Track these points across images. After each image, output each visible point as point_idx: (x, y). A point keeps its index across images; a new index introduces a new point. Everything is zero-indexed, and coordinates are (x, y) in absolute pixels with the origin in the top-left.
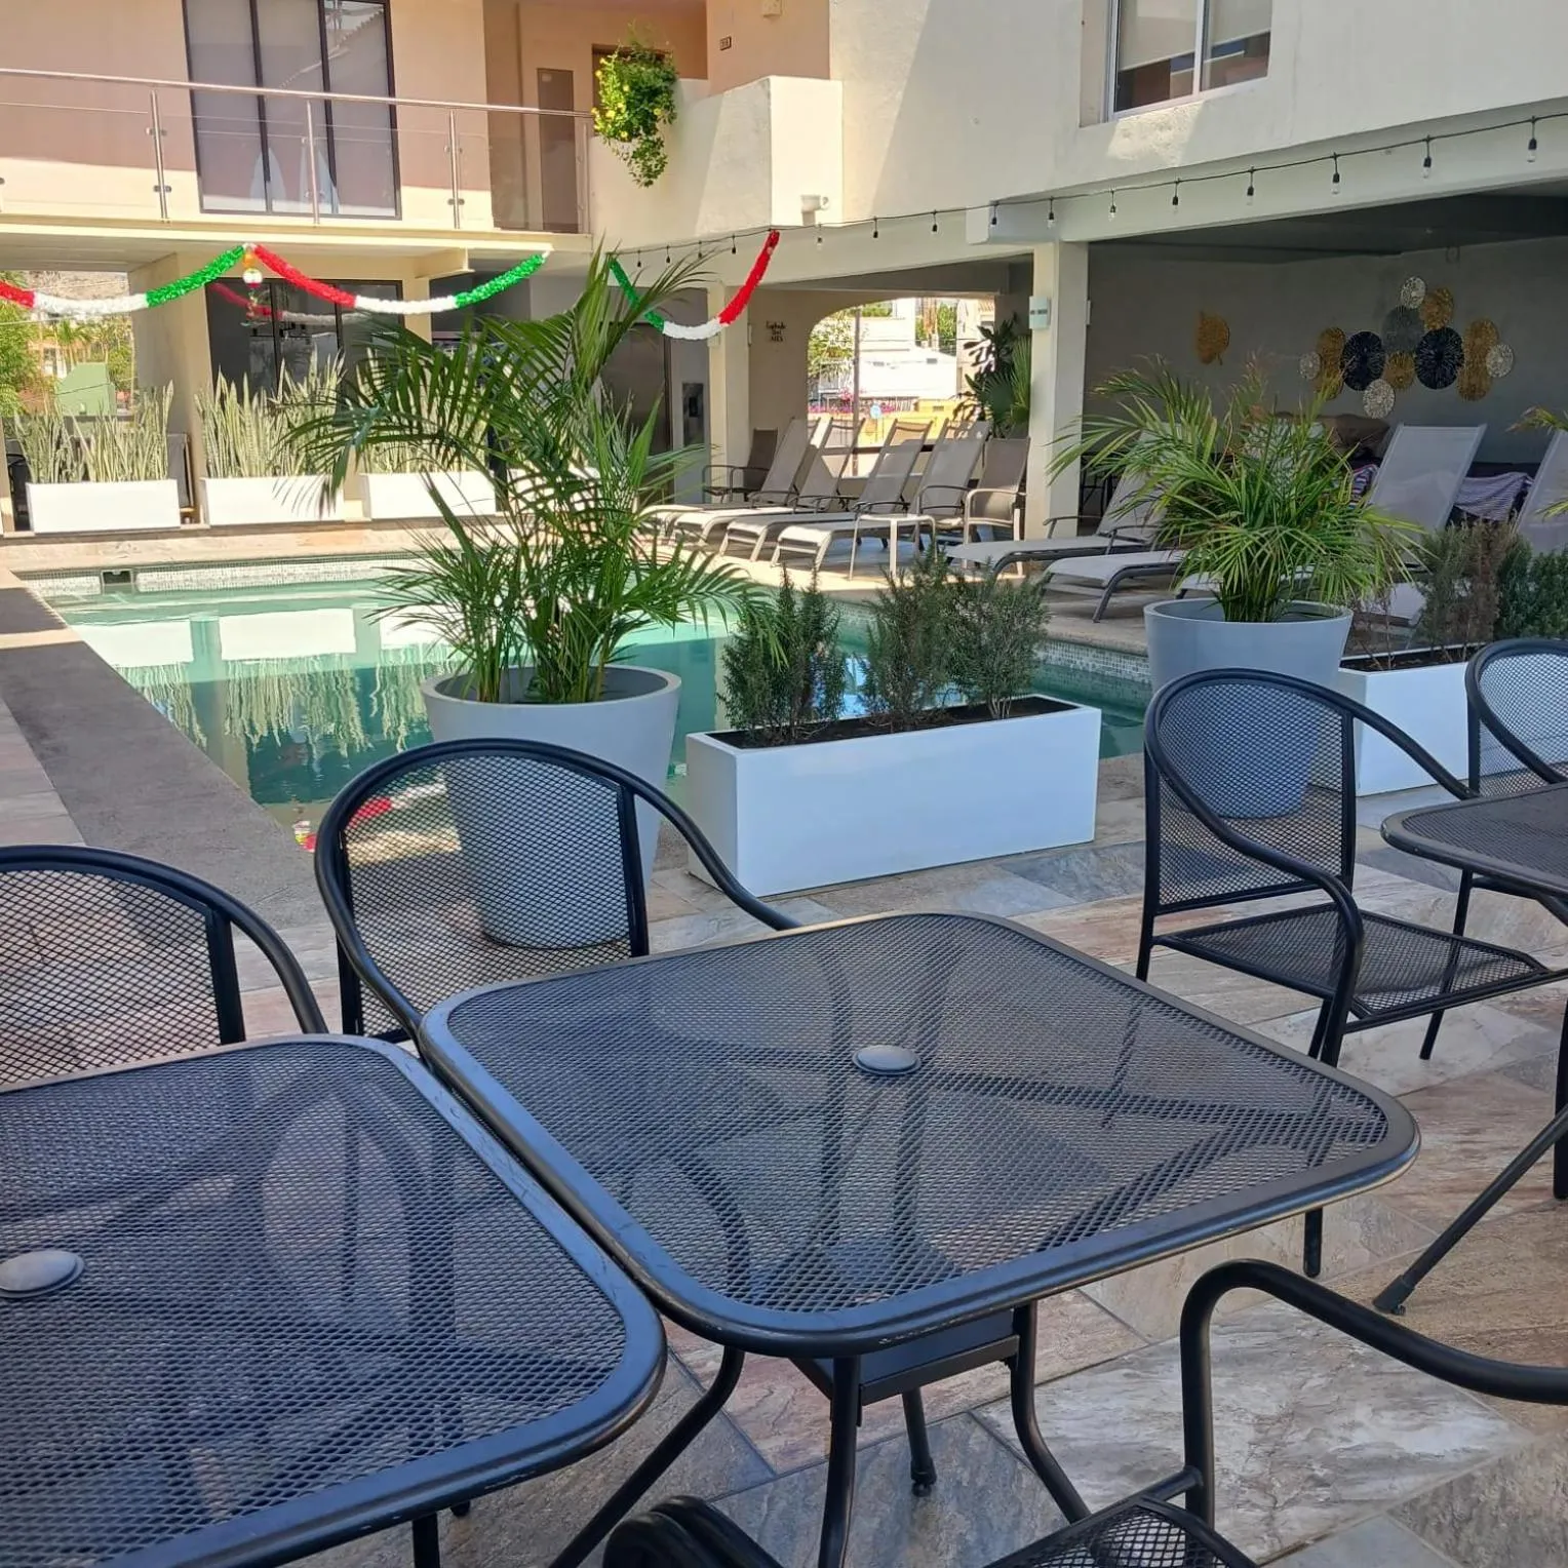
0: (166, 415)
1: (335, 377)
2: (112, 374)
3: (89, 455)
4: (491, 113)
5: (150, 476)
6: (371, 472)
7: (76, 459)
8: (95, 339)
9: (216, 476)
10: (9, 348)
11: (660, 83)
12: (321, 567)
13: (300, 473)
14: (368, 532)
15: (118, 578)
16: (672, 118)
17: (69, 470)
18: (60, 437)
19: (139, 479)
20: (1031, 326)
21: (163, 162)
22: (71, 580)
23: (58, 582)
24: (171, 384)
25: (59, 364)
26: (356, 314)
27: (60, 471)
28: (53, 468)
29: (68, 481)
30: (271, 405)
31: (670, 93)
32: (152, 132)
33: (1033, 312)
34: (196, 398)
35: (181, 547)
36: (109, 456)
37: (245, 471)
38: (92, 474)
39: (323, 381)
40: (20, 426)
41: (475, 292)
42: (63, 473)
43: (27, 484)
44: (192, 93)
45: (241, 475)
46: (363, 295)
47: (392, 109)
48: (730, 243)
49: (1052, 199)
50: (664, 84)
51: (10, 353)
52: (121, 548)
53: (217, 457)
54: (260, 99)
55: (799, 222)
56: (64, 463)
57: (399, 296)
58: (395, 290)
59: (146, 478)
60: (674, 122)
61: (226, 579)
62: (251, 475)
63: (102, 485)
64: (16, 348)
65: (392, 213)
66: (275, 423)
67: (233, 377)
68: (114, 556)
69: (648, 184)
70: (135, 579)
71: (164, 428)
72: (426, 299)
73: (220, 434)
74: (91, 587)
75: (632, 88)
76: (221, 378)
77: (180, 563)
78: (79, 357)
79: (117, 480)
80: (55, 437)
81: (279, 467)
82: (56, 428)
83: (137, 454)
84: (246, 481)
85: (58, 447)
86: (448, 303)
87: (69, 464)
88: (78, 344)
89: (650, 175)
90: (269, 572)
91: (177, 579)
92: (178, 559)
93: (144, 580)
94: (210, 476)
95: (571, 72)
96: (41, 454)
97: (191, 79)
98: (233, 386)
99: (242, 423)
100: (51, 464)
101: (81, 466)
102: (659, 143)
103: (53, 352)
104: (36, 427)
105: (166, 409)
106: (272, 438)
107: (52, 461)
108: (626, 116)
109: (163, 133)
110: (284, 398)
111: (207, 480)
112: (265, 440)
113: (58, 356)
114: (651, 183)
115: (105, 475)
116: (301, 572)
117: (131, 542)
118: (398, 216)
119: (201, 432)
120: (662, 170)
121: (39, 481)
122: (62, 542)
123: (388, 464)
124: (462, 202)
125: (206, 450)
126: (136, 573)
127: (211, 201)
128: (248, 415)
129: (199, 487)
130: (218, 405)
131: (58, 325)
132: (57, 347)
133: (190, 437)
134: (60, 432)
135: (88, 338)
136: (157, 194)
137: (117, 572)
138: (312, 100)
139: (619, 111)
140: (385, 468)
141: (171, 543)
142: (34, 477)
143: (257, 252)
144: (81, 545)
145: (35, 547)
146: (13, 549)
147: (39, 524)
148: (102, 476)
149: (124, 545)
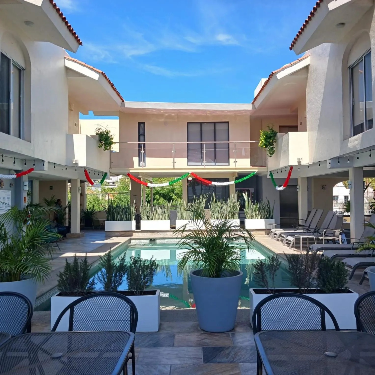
1: (205, 199)
4: (250, 143)
5: (165, 219)
6: (211, 219)
7: (151, 215)
9: (178, 219)
15: (153, 241)
17: (149, 218)
19: (163, 220)
28: (146, 217)
29: (149, 220)
31: (275, 137)
32: (173, 152)
33: (349, 185)
38: (153, 218)
39: (203, 200)
41: (239, 180)
43: (140, 220)
44: (187, 144)
45: (183, 219)
46: (214, 181)
47: (229, 143)
48: (285, 169)
53: (179, 215)
54: (201, 144)
55: (297, 164)
56: (148, 216)
62: (185, 219)
63: (155, 221)
65: (228, 164)
68: (154, 236)
70: (156, 241)
75: (265, 137)
77: (165, 238)
79: (158, 220)
85: (147, 213)
91: (165, 241)
93: (158, 241)
96: (144, 214)
97: (187, 141)
101: (151, 217)
108: (264, 142)
109: (175, 152)
111: (176, 220)
114: (271, 156)
117: (160, 233)
118: (229, 165)
120: (274, 153)
121: (143, 220)
122: (146, 232)
124: (237, 162)
127: (190, 163)
136: (173, 163)
137: (153, 239)
140: (215, 218)
141: (168, 233)
142: (142, 219)
143: (192, 174)
144: (150, 233)
145: (141, 233)
146: (136, 233)
147: (142, 229)
148: (155, 219)
149: (159, 233)
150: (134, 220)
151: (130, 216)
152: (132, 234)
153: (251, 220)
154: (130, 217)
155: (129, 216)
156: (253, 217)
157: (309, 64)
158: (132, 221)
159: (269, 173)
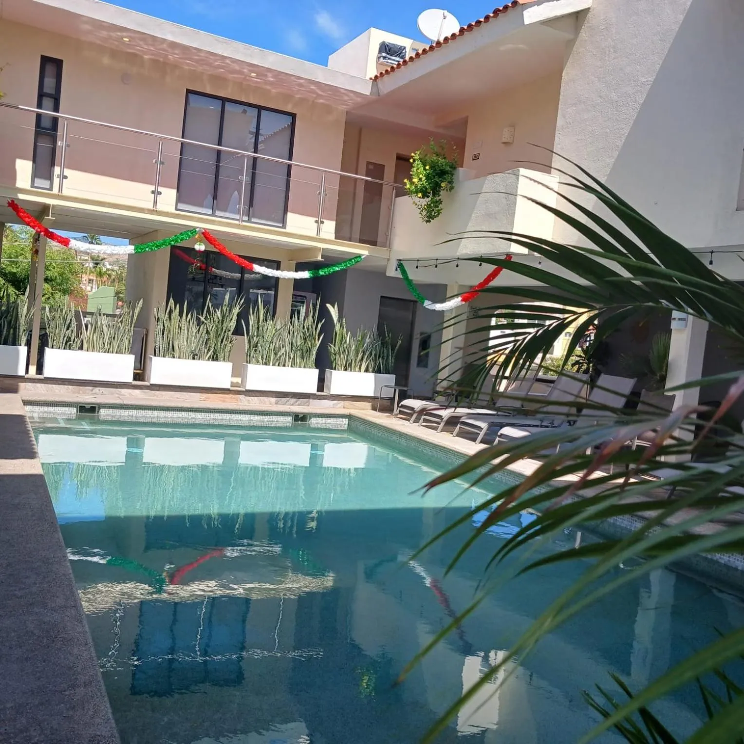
0: (135, 318)
1: (238, 308)
2: (117, 293)
3: (86, 335)
4: (342, 177)
5: (119, 352)
6: (249, 363)
7: (77, 336)
8: (113, 277)
9: (159, 356)
10: (65, 273)
11: (448, 168)
12: (212, 416)
13: (209, 359)
14: (242, 397)
15: (88, 410)
16: (452, 188)
17: (72, 343)
18: (70, 323)
19: (113, 353)
20: (672, 327)
21: (159, 182)
22: (59, 408)
23: (51, 409)
24: (142, 300)
25: (94, 286)
26: (254, 275)
27: (66, 344)
28: (62, 341)
29: (70, 349)
30: (198, 319)
31: (452, 175)
32: (156, 162)
33: (674, 319)
34: (155, 310)
35: (130, 394)
36: (97, 337)
37: (177, 354)
38: (85, 346)
39: (230, 311)
40: (48, 314)
41: (320, 271)
42: (68, 344)
43: (46, 348)
44: (182, 144)
45: (174, 357)
46: (259, 265)
47: (290, 167)
49: (712, 252)
50: (450, 169)
51: (64, 276)
52: (94, 392)
53: (161, 343)
54: (219, 152)
56: (70, 338)
57: (278, 268)
58: (277, 265)
59: (116, 353)
60: (453, 191)
61: (154, 418)
62: (179, 358)
63: (90, 353)
64: (67, 274)
65: (281, 225)
66: (199, 329)
67: (179, 301)
68: (88, 397)
69: (427, 221)
70: (98, 412)
71: (133, 325)
72: (293, 271)
73: (165, 332)
74: (71, 414)
75: (430, 169)
76: (172, 301)
77: (128, 405)
78: (104, 283)
79: (99, 351)
80: (68, 322)
81: (197, 355)
82: (69, 317)
83: (114, 338)
84: (176, 360)
85: (68, 329)
86: (305, 275)
87: (72, 339)
88: (105, 278)
89: (430, 218)
90: (181, 416)
91: (125, 414)
92: (126, 402)
93: (104, 413)
94: (155, 355)
95: (384, 166)
96: (57, 331)
97: (183, 137)
98: (178, 306)
99: (180, 328)
100: (62, 338)
101: (79, 341)
102: (440, 202)
103: (93, 280)
104: (57, 316)
105: (136, 314)
106: (196, 338)
107: (62, 336)
108: (424, 183)
109: (162, 163)
110: (206, 316)
111: (154, 358)
112: (191, 339)
113: (94, 283)
115: (93, 348)
116: (199, 417)
117: (101, 389)
118: (284, 227)
119: (155, 330)
120: (437, 216)
121: (52, 347)
122: (59, 384)
123: (260, 360)
124: (322, 223)
125: (156, 339)
126: (99, 408)
127: (182, 206)
128: (184, 323)
129: (148, 361)
130: (167, 316)
131: (97, 269)
132: (95, 278)
133: (147, 331)
134: (71, 320)
135: (110, 275)
136: (153, 195)
137: (88, 406)
138: (248, 157)
139: (420, 179)
140: (258, 362)
141: (125, 391)
142: (50, 344)
143: (203, 233)
144: (70, 387)
145: (43, 385)
146: (29, 385)
147: (48, 372)
148: (91, 348)
149: (97, 390)
150: (25, 345)
151: (12, 331)
152: (17, 386)
153: (345, 372)
154: (11, 336)
155: (8, 331)
156: (348, 367)
157: (589, 8)
158: (20, 347)
159: (394, 264)
